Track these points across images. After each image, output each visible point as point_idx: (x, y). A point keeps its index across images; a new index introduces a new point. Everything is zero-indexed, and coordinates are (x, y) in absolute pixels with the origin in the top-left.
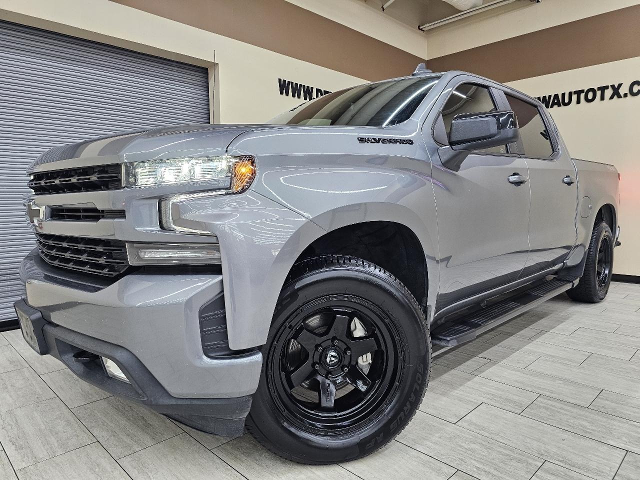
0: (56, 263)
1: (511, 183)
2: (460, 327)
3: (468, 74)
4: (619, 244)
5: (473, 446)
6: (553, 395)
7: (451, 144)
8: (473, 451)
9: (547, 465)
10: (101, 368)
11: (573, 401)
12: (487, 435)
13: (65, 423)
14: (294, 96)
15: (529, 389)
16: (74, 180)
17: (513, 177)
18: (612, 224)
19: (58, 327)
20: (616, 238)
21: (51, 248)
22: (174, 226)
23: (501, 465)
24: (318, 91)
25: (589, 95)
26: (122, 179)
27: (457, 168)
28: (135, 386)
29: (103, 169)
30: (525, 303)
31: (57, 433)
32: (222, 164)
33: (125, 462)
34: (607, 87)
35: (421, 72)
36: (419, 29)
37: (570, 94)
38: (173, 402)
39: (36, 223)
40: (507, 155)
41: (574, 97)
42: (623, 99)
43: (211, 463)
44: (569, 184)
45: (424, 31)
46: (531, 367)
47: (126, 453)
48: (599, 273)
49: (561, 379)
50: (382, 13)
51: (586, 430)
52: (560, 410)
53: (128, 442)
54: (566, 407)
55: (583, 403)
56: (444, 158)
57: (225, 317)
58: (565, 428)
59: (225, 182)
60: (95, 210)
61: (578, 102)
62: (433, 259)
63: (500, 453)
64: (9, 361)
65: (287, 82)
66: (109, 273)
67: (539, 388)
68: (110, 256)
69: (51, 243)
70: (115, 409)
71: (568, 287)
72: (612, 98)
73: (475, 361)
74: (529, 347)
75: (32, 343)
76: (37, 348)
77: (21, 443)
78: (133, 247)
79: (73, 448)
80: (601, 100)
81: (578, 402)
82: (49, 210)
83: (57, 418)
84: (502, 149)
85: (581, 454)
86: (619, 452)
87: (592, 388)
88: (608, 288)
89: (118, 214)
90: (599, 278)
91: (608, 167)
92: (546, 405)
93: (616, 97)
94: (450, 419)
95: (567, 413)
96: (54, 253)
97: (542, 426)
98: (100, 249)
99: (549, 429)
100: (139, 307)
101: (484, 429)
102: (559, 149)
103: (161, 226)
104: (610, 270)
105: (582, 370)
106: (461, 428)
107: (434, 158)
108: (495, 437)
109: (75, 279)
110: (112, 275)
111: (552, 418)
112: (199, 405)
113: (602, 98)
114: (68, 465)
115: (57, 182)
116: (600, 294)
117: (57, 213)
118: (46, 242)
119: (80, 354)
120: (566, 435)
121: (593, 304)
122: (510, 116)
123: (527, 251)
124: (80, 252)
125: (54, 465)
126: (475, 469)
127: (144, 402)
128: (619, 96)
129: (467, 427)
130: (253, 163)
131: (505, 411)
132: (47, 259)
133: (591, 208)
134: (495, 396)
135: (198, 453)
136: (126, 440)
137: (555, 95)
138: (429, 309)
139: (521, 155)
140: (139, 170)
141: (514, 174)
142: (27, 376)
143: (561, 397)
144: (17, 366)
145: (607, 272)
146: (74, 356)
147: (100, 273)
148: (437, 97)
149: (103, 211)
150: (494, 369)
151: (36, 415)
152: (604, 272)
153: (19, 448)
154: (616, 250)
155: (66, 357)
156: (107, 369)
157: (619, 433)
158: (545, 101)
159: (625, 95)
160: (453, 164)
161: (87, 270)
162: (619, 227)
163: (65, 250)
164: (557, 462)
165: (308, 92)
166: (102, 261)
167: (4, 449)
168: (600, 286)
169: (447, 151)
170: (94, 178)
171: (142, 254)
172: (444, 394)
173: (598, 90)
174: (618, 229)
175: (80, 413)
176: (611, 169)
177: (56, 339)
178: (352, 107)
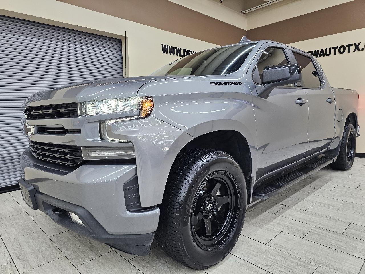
0: (41, 158)
1: (297, 104)
2: (270, 188)
3: (273, 41)
4: (359, 135)
5: (277, 258)
6: (322, 227)
7: (263, 83)
8: (277, 260)
9: (319, 268)
10: (69, 217)
11: (333, 230)
12: (285, 251)
13: (47, 245)
14: (170, 54)
15: (308, 223)
16: (50, 111)
17: (298, 100)
18: (355, 125)
19: (44, 195)
20: (357, 132)
21: (38, 149)
22: (108, 138)
23: (293, 269)
24: (184, 50)
25: (341, 49)
26: (78, 111)
27: (267, 97)
28: (88, 228)
29: (67, 106)
30: (306, 173)
31: (42, 252)
32: (134, 102)
33: (81, 268)
34: (352, 45)
35: (244, 41)
36: (242, 13)
37: (330, 49)
38: (110, 237)
39: (29, 135)
40: (295, 88)
41: (333, 51)
42: (361, 52)
43: (128, 269)
44: (330, 102)
45: (245, 14)
46: (310, 210)
47: (81, 263)
48: (348, 153)
49: (327, 217)
50: (220, 4)
51: (341, 247)
52: (326, 236)
53: (82, 256)
54: (330, 234)
55: (339, 232)
56: (259, 92)
57: (138, 189)
58: (329, 247)
59: (136, 112)
60: (63, 128)
61: (335, 53)
62: (254, 147)
63: (292, 261)
64: (14, 209)
65: (166, 46)
66: (72, 164)
67: (314, 223)
68: (72, 154)
69: (38, 146)
70: (74, 237)
71: (331, 162)
72: (354, 51)
73: (277, 207)
74: (308, 198)
75: (29, 203)
76: (32, 206)
77: (23, 257)
78: (85, 149)
79: (51, 260)
80: (348, 52)
81: (336, 231)
82: (36, 128)
83: (41, 243)
84: (292, 85)
85: (338, 262)
86: (361, 261)
87: (345, 222)
88: (353, 162)
89: (77, 131)
90: (348, 156)
91: (352, 91)
92: (318, 233)
93: (357, 50)
94: (263, 241)
95: (331, 237)
96: (39, 152)
97: (316, 245)
98: (66, 150)
99: (320, 247)
100: (89, 184)
101: (282, 247)
102: (324, 82)
103: (101, 138)
104: (354, 151)
105: (339, 211)
106: (270, 247)
107: (253, 91)
108: (289, 252)
109: (52, 167)
110: (73, 165)
111: (321, 240)
112: (125, 238)
113: (349, 51)
114: (49, 270)
115: (41, 112)
116: (349, 165)
117: (41, 130)
118: (35, 146)
119: (56, 210)
120: (330, 251)
121: (345, 171)
122: (297, 67)
123: (307, 142)
124: (55, 152)
125: (41, 270)
126: (278, 271)
127: (93, 238)
128: (359, 50)
129: (273, 246)
130: (152, 101)
131: (294, 236)
132: (36, 155)
133: (343, 116)
134: (289, 228)
135: (121, 263)
136: (81, 256)
137: (321, 50)
138: (252, 179)
139: (303, 87)
140: (87, 106)
141: (299, 99)
142: (24, 218)
143: (327, 228)
144: (19, 212)
145: (352, 152)
146: (53, 211)
147: (66, 164)
148: (255, 55)
149: (68, 130)
150: (288, 212)
151: (30, 240)
152: (351, 152)
153: (22, 260)
154: (358, 139)
155: (49, 211)
156: (72, 218)
157: (361, 249)
158: (316, 53)
159: (363, 49)
160: (264, 95)
161: (59, 162)
162: (359, 126)
163: (46, 150)
164: (325, 267)
165: (179, 51)
166: (68, 157)
167: (13, 261)
168: (349, 161)
169: (261, 88)
170: (62, 110)
171: (90, 154)
172: (260, 227)
173: (346, 46)
174: (358, 127)
175: (54, 239)
176: (354, 92)
177: (42, 201)
178: (205, 62)
